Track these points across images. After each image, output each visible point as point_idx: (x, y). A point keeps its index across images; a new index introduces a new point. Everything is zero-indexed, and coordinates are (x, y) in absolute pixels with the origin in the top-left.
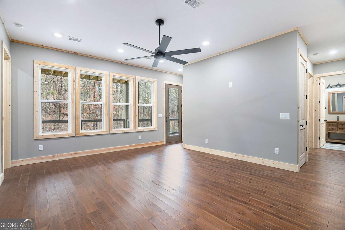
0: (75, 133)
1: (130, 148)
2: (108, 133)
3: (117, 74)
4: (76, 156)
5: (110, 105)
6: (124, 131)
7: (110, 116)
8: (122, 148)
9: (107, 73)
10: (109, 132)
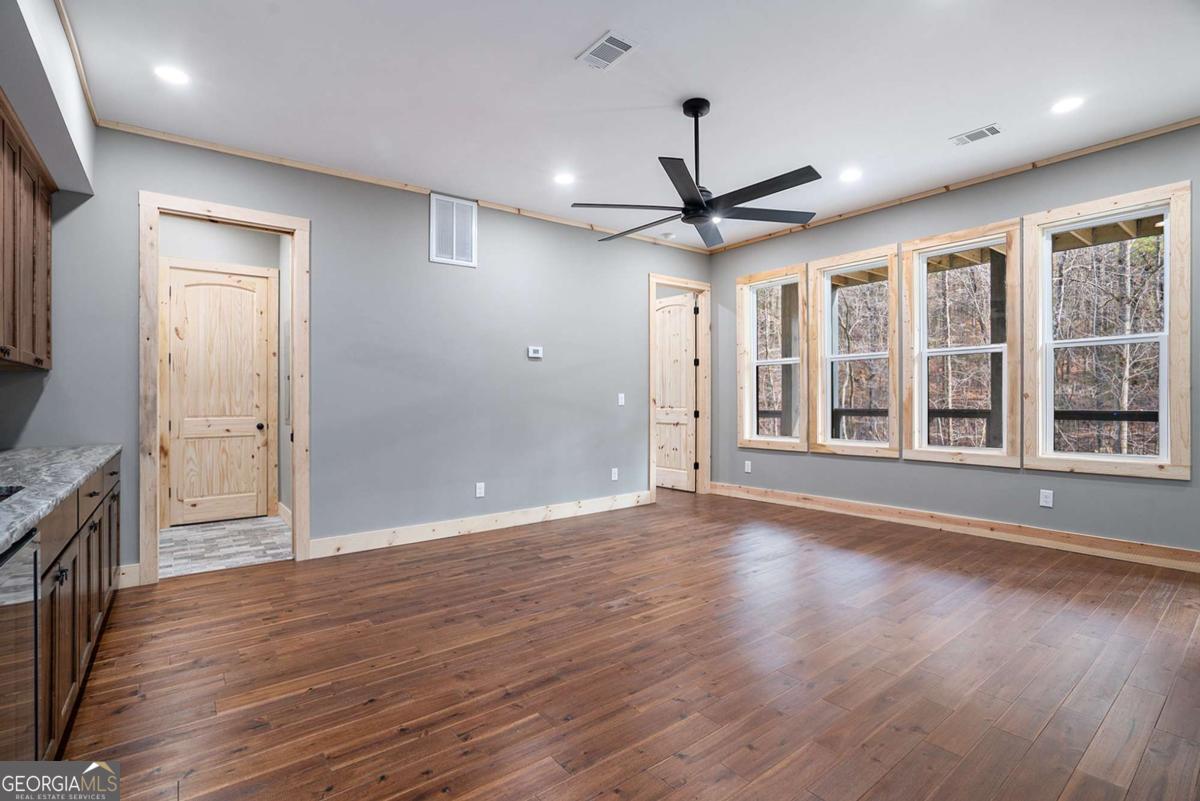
0: (806, 444)
1: (989, 531)
2: (897, 456)
3: (931, 238)
4: (808, 506)
5: (904, 360)
6: (960, 457)
7: (904, 399)
8: (948, 521)
9: (890, 249)
10: (901, 454)
